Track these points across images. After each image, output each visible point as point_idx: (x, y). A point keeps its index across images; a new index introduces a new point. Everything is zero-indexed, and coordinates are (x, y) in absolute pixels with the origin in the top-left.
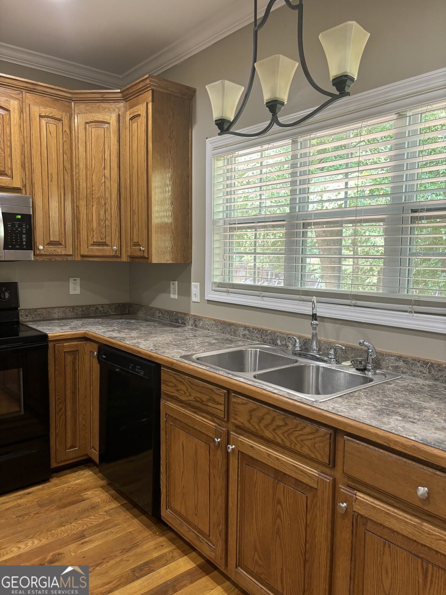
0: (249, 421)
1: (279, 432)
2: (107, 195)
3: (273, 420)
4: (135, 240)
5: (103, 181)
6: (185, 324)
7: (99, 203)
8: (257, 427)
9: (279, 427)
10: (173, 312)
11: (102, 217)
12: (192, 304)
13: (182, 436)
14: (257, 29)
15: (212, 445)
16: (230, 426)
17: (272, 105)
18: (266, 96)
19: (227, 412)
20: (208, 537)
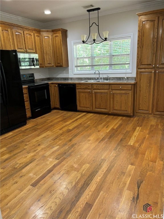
0: (96, 88)
2: (50, 53)
3: (100, 86)
4: (58, 62)
5: (49, 50)
6: (68, 80)
8: (98, 88)
10: (64, 78)
11: (49, 58)
12: (69, 75)
13: (82, 94)
14: (90, 27)
15: (89, 93)
16: (92, 90)
17: (94, 40)
18: (93, 39)
19: (92, 88)
20: (89, 107)
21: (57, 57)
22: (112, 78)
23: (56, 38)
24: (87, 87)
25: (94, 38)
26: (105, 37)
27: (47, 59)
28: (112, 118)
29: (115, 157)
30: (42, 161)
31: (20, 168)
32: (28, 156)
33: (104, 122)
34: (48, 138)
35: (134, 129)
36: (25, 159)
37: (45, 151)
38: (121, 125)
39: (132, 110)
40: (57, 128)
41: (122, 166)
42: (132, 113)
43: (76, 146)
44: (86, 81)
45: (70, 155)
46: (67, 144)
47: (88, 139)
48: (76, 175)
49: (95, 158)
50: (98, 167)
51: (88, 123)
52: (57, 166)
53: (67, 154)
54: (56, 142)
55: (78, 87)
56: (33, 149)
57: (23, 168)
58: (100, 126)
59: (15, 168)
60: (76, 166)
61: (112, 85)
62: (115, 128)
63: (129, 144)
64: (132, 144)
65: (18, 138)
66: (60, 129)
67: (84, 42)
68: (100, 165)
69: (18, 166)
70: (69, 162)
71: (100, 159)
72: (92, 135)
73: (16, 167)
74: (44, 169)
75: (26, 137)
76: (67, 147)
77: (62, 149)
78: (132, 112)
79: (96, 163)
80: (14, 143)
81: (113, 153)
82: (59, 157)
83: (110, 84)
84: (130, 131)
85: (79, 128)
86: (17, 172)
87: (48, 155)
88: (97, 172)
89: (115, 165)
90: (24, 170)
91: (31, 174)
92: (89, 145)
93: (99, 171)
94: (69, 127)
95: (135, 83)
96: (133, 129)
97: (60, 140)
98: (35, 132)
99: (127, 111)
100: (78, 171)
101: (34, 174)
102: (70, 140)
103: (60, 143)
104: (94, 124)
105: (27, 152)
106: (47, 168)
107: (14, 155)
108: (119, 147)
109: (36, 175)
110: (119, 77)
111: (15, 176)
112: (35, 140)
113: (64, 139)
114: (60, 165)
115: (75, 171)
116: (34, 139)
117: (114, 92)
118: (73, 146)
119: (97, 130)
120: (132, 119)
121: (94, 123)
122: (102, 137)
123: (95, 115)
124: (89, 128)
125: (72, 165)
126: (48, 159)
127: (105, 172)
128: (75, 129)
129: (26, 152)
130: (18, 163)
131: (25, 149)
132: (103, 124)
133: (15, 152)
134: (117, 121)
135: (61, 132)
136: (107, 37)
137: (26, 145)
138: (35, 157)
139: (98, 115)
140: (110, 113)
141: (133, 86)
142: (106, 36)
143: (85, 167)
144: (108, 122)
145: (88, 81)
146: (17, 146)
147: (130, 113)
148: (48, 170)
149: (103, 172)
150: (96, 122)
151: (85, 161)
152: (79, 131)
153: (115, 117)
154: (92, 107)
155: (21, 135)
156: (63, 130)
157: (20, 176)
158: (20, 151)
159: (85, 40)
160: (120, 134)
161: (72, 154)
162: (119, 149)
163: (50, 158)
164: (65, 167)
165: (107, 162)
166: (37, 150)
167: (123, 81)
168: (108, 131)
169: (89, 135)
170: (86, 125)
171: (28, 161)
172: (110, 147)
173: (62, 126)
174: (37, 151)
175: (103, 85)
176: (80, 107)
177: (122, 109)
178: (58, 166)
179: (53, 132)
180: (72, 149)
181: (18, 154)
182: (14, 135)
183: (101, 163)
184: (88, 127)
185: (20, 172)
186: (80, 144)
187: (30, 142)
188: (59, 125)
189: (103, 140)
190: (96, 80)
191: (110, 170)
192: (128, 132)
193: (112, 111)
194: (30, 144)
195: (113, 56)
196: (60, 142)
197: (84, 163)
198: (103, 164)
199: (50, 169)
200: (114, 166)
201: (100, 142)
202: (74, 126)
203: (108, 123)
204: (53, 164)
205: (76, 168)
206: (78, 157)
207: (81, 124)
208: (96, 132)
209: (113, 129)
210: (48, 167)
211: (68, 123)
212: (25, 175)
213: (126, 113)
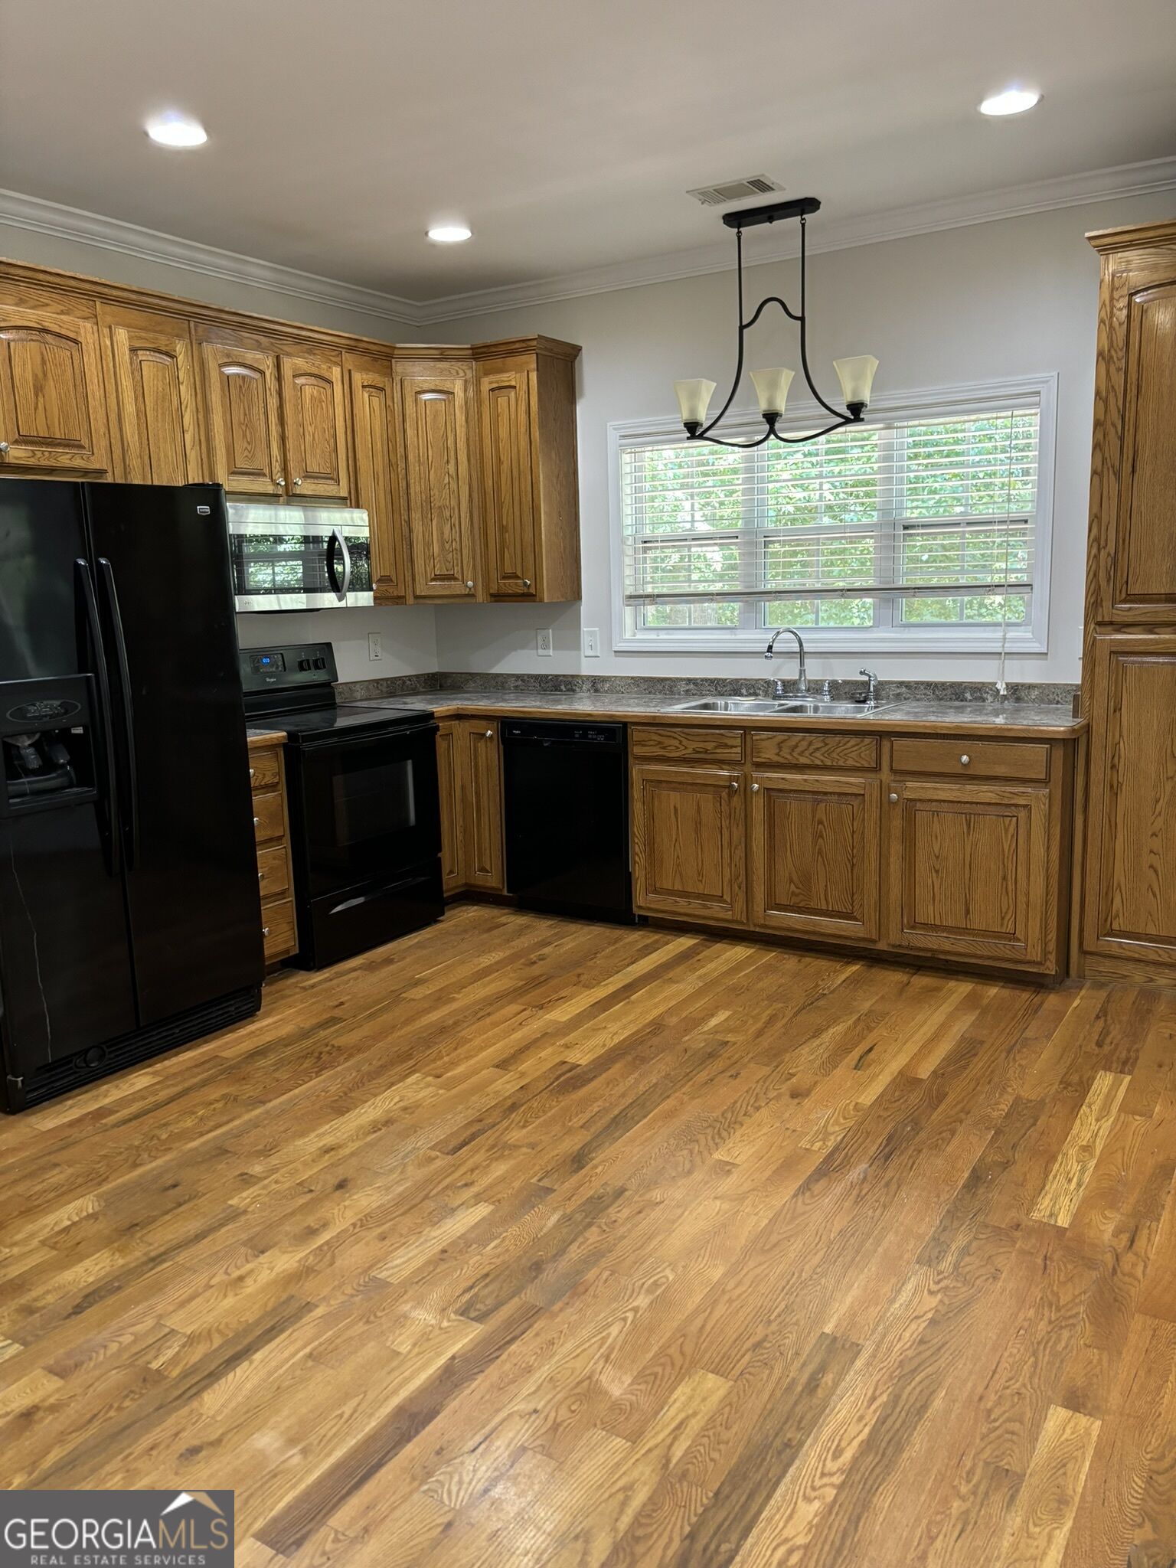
0: (778, 754)
1: (818, 754)
2: (454, 503)
3: (810, 743)
4: (508, 570)
5: (446, 481)
6: (574, 691)
7: (441, 515)
8: (789, 757)
9: (817, 749)
10: (547, 676)
11: (446, 536)
12: (583, 659)
13: (674, 798)
14: (742, 328)
15: (724, 795)
16: (748, 767)
17: (771, 418)
18: (763, 406)
19: (744, 754)
20: (720, 899)
21: (503, 529)
22: (901, 684)
23: (502, 401)
24: (710, 746)
25: (771, 401)
26: (849, 398)
27: (428, 544)
28: (901, 992)
29: (933, 1322)
30: (360, 1328)
31: (185, 1375)
32: (252, 1271)
33: (834, 1021)
34: (413, 1129)
35: (1075, 1091)
36: (229, 1302)
37: (383, 1238)
38: (966, 1052)
39: (1053, 936)
40: (482, 1049)
41: (989, 1412)
42: (1052, 957)
43: (620, 1212)
44: (706, 706)
45: (573, 1287)
46: (549, 1190)
47: (716, 1156)
48: (618, 1465)
49: (774, 1327)
50: (799, 1409)
51: (714, 1022)
52: (472, 1377)
53: (549, 1275)
54: (472, 1170)
55: (642, 743)
56: (293, 1214)
57: (210, 1375)
58: (805, 1050)
59: (149, 1378)
60: (616, 1391)
61: (899, 744)
62: (925, 1071)
63: (1042, 1210)
64: (1063, 1221)
65: (189, 1123)
66: (503, 1065)
67: (693, 430)
68: (812, 1386)
69: (175, 1360)
70: (569, 1346)
71: (813, 1339)
72: (747, 1120)
73: (154, 1365)
74: (371, 1396)
75: (246, 1117)
76: (548, 1218)
77: (514, 1230)
78: (1052, 946)
79: (777, 1373)
80: (159, 1162)
81: (910, 1286)
82: (490, 1301)
83: (881, 735)
84: (1042, 1103)
85: (644, 1060)
86: (164, 1409)
87: (406, 1273)
88: (790, 1451)
89: (938, 1403)
90: (215, 1400)
91: (266, 1441)
92: (726, 1206)
93: (801, 1444)
94: (567, 1046)
95: (1073, 730)
96: (1066, 1084)
97: (501, 1150)
98: (318, 1074)
99: (1012, 937)
100: (635, 1438)
101: (292, 1442)
102: (578, 1161)
103: (502, 1179)
104: (760, 1034)
105: (249, 1243)
106: (395, 1392)
107: (156, 1260)
108: (961, 1240)
109: (304, 1452)
110: (953, 685)
111: (145, 1442)
112: (310, 1143)
113: (532, 1146)
114: (493, 1373)
115: (612, 1429)
116: (303, 1134)
117: (914, 788)
118: (596, 1206)
119: (785, 1088)
120: (1052, 1000)
121: (760, 1025)
122: (821, 1150)
123: (770, 956)
124: (719, 1064)
125: (589, 1377)
126: (407, 1307)
127: (855, 1460)
128: (618, 1066)
129: (244, 1236)
130: (173, 1332)
131: (235, 1215)
132: (826, 1037)
133: (163, 1235)
134: (938, 1017)
135: (506, 1085)
136: (866, 396)
137: (246, 1180)
138: (309, 1287)
139: (790, 962)
140: (882, 946)
141: (1059, 754)
142: (855, 392)
143: (691, 1398)
144: (868, 1022)
145: (720, 702)
146: (175, 1186)
147: (1035, 954)
148: (400, 1411)
149: (838, 1453)
150: (772, 1020)
151: (688, 1349)
152: (642, 1088)
153: (921, 981)
154: (741, 897)
155: (214, 1093)
156: (523, 1075)
157: (181, 1446)
158: (194, 1226)
159: (704, 417)
160: (961, 1129)
161: (591, 1275)
162: (965, 1251)
163: (420, 1302)
164: (530, 1386)
165: (868, 1364)
166: (325, 1225)
167: (980, 711)
168: (868, 1097)
169: (724, 1126)
170: (697, 1040)
171: (250, 1317)
172: (891, 1237)
173: (518, 1035)
174: (326, 1236)
175: (833, 741)
176: (656, 891)
177: (978, 922)
178: (480, 1378)
179: (448, 1086)
180: (593, 1235)
181: (182, 1257)
182: (164, 1095)
183: (822, 1369)
184: (712, 1055)
185: (184, 1411)
186: (656, 1195)
187: (274, 1160)
188: (495, 1025)
189: (830, 1167)
190: (776, 697)
191: (898, 1445)
192: (1025, 1112)
193: (894, 938)
194: (274, 1170)
195: (906, 528)
196: (500, 1169)
197: (678, 1361)
198: (836, 1384)
199: (411, 1400)
200: (924, 1407)
201: (805, 1188)
202: (610, 1044)
203: (870, 1029)
204: (441, 1361)
205: (616, 1406)
206: (636, 1310)
207: (657, 1026)
208: (778, 1097)
209: (906, 1081)
210: (401, 1386)
211: (561, 1014)
212: (217, 1443)
213: (1009, 954)
